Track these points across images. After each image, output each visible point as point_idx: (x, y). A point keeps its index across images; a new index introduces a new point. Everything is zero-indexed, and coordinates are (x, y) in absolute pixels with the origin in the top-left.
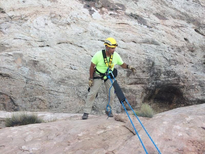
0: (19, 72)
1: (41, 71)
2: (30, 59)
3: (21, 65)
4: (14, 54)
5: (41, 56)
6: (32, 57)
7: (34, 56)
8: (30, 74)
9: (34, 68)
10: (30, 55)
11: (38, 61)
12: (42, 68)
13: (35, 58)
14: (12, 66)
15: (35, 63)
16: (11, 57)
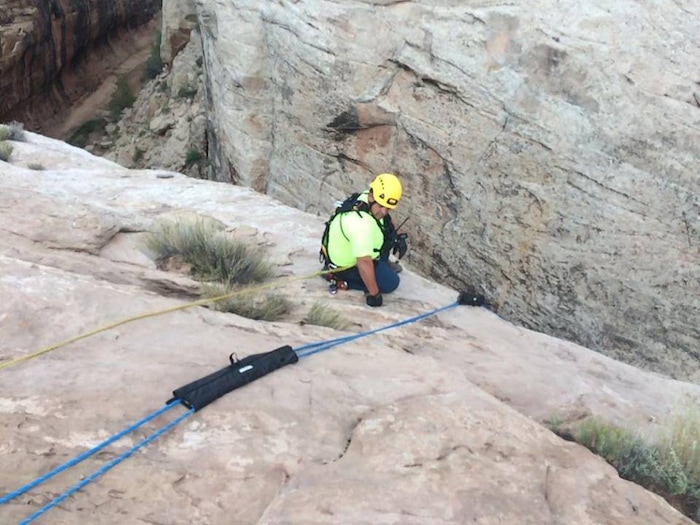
0: (489, 85)
1: (564, 92)
2: (539, 43)
3: (501, 61)
4: (493, 16)
5: (585, 33)
6: (547, 35)
7: (556, 31)
8: (521, 97)
9: (544, 78)
10: (541, 26)
11: (564, 54)
12: (571, 80)
13: (557, 40)
14: (472, 61)
15: (552, 58)
16: (480, 27)
